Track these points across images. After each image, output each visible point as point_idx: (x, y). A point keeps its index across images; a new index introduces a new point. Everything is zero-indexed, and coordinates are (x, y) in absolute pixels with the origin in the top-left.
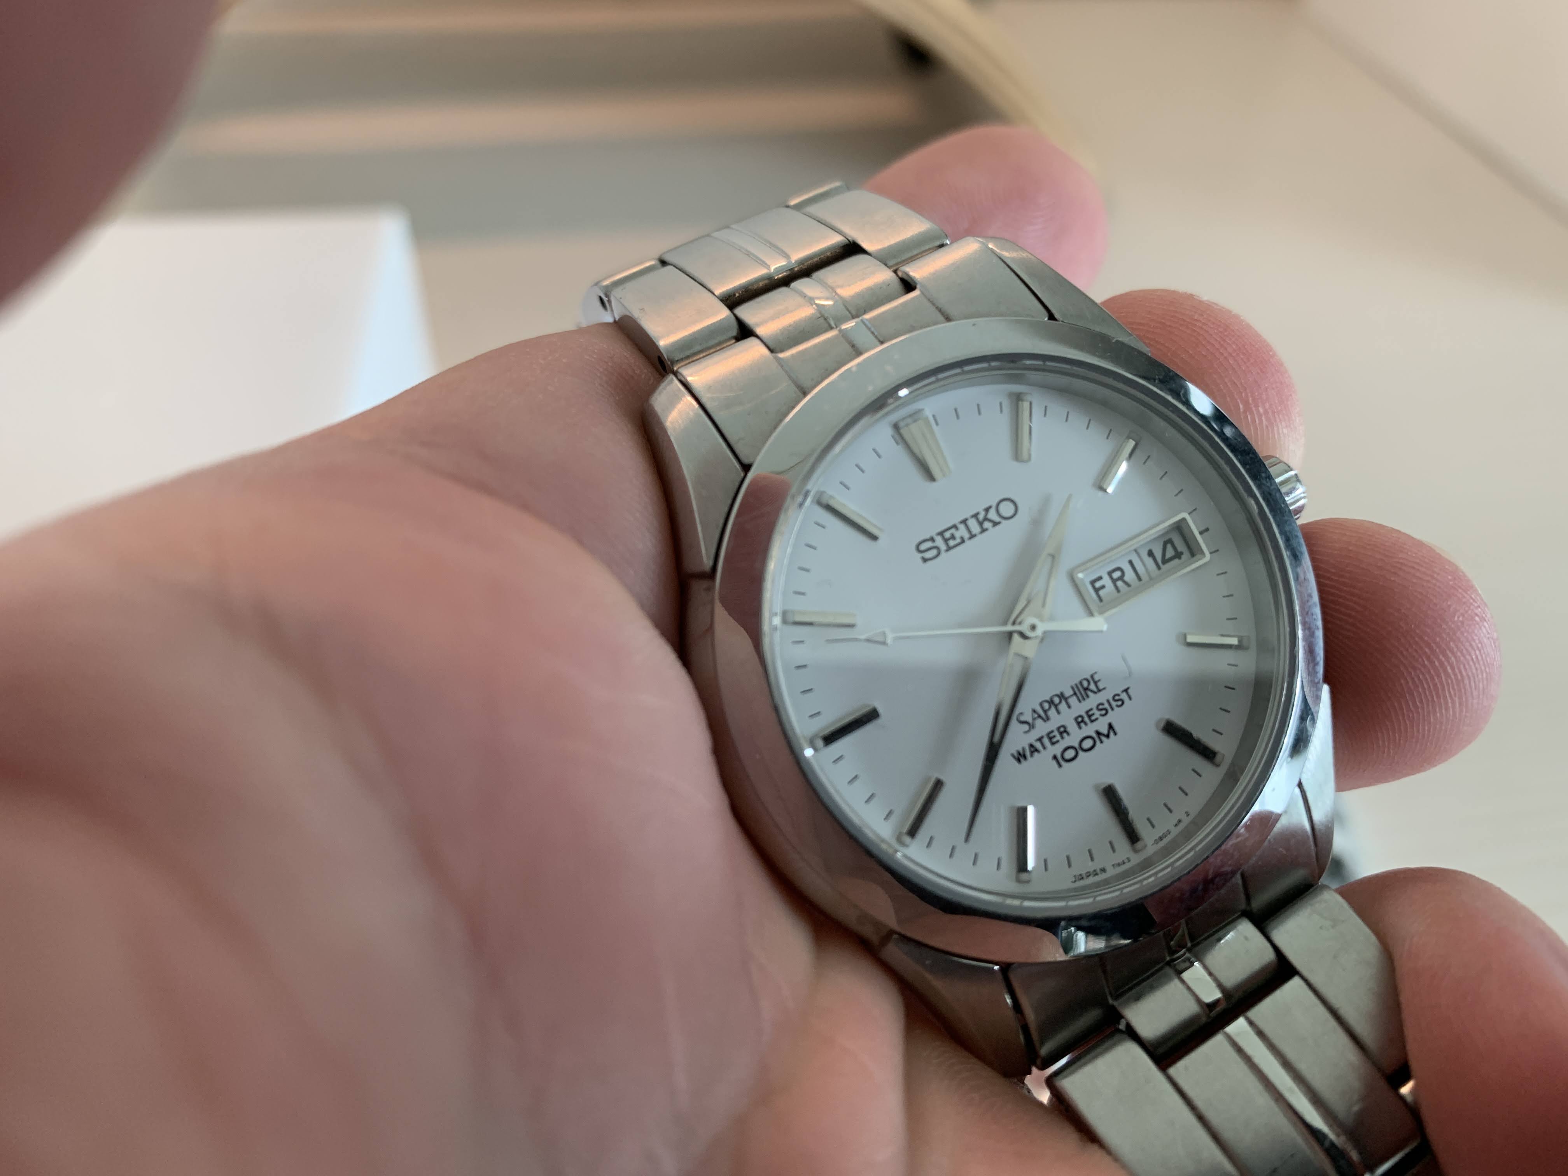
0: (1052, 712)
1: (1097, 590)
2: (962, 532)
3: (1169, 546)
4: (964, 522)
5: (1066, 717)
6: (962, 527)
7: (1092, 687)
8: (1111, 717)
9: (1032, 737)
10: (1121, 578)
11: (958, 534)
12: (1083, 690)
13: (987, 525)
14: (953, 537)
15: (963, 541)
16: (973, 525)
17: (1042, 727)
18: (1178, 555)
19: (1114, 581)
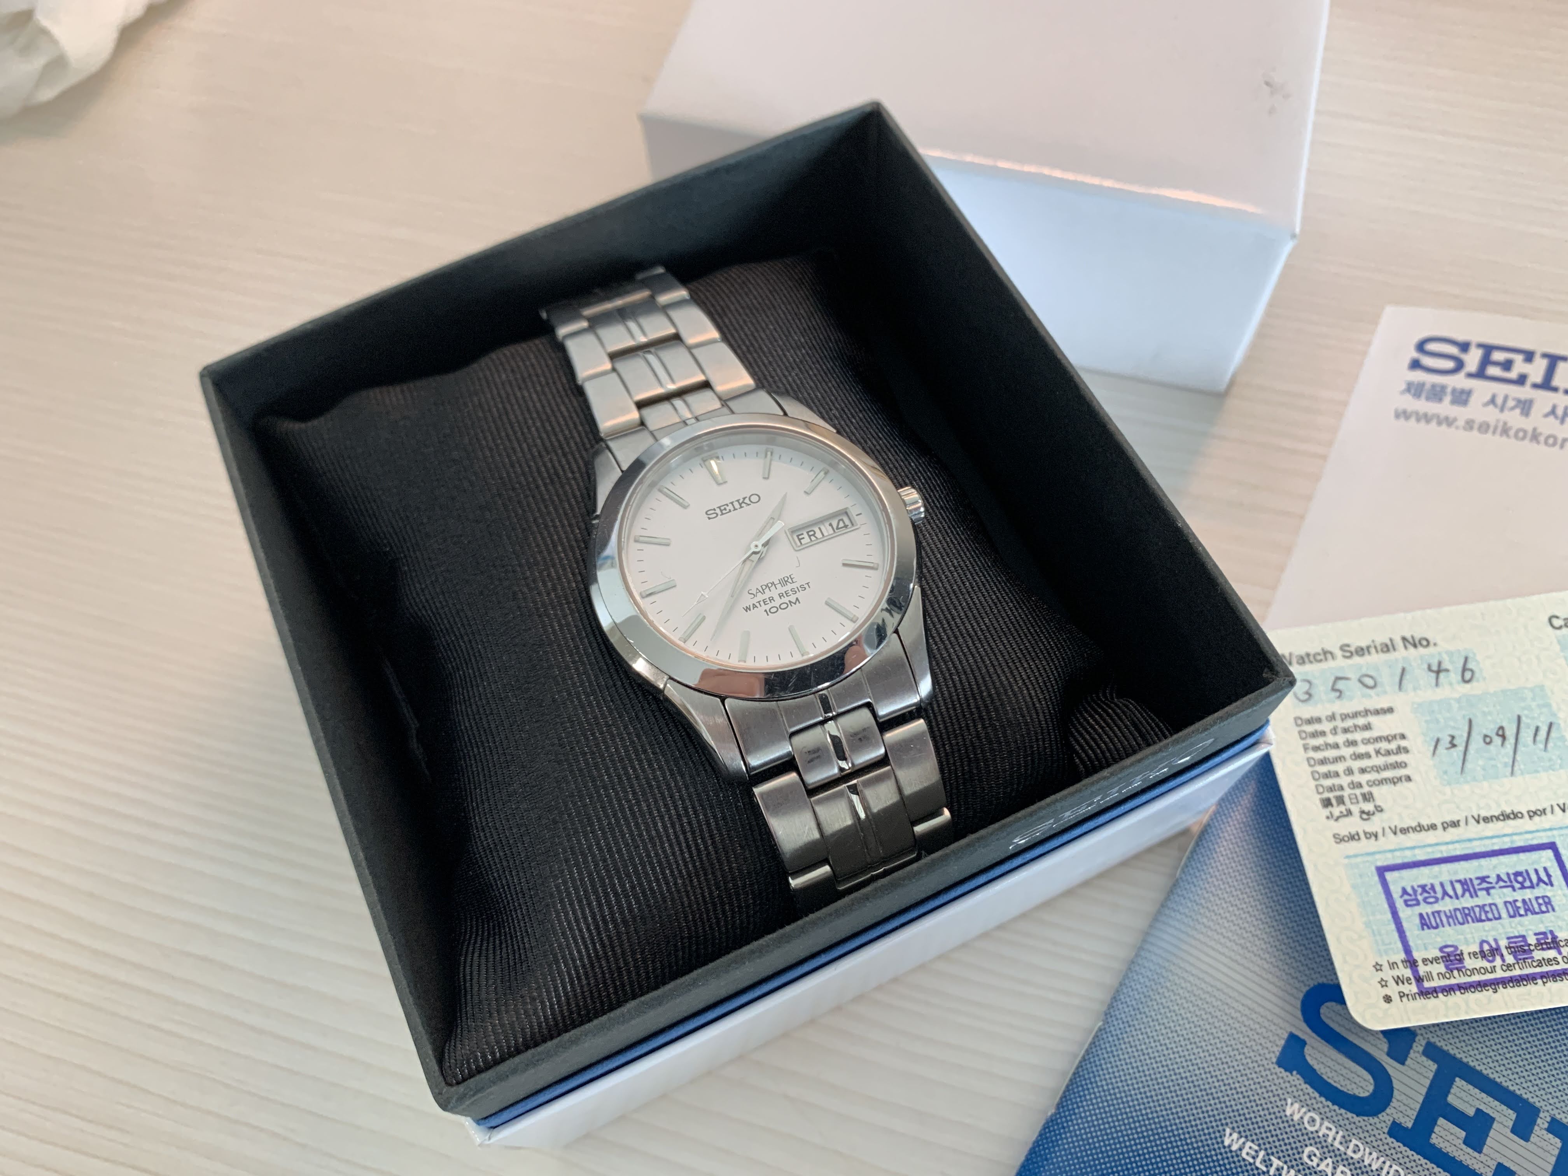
0: (767, 590)
1: (800, 540)
2: (730, 507)
3: (841, 523)
4: (732, 503)
5: (774, 593)
6: (730, 505)
7: (790, 580)
8: (798, 595)
9: (755, 601)
10: (814, 535)
11: (728, 508)
12: (784, 582)
13: (743, 505)
14: (725, 509)
15: (730, 511)
16: (737, 505)
17: (760, 597)
18: (846, 526)
19: (810, 536)
